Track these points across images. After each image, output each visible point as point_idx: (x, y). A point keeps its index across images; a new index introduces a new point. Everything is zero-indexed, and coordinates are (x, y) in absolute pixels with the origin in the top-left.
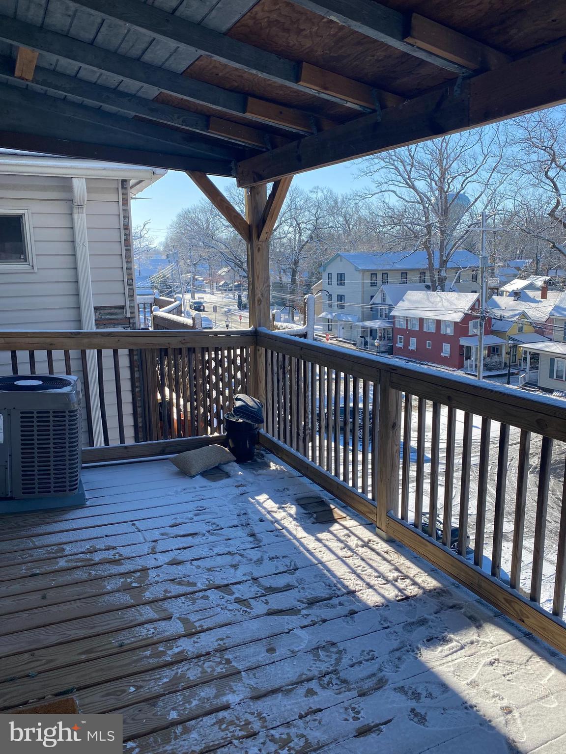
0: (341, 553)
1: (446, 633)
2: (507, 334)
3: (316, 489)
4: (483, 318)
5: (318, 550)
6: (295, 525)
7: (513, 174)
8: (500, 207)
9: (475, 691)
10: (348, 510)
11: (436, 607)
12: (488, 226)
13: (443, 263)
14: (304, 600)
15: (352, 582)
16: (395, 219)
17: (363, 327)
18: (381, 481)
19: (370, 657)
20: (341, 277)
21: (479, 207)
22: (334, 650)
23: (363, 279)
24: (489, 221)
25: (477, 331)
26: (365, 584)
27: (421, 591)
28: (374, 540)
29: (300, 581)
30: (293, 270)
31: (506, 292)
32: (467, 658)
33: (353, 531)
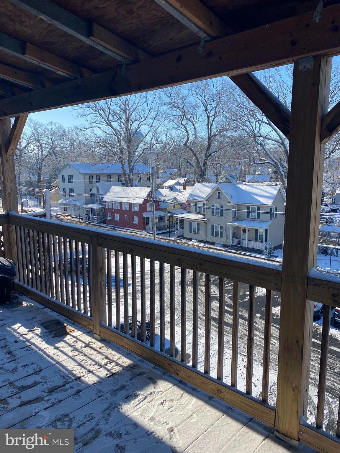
0: (71, 354)
1: (136, 391)
2: (167, 210)
3: (55, 315)
4: (154, 201)
5: (56, 355)
6: (40, 341)
7: (165, 121)
8: (159, 140)
9: (153, 423)
10: (76, 325)
11: (130, 376)
12: (154, 150)
13: (131, 170)
14: (47, 390)
15: (78, 371)
16: (102, 144)
17: (87, 208)
18: (95, 304)
19: (90, 418)
20: (70, 178)
21: (148, 139)
22: (67, 419)
23: (84, 179)
24: (154, 147)
25: (151, 209)
26: (87, 371)
27: (121, 368)
28: (92, 341)
29: (44, 378)
30: (39, 173)
31: (166, 186)
32: (148, 404)
33: (79, 338)
